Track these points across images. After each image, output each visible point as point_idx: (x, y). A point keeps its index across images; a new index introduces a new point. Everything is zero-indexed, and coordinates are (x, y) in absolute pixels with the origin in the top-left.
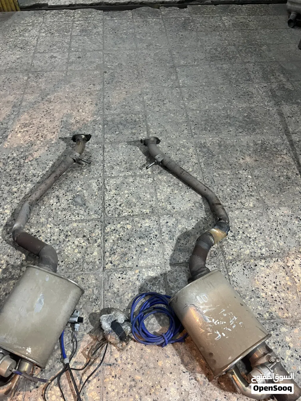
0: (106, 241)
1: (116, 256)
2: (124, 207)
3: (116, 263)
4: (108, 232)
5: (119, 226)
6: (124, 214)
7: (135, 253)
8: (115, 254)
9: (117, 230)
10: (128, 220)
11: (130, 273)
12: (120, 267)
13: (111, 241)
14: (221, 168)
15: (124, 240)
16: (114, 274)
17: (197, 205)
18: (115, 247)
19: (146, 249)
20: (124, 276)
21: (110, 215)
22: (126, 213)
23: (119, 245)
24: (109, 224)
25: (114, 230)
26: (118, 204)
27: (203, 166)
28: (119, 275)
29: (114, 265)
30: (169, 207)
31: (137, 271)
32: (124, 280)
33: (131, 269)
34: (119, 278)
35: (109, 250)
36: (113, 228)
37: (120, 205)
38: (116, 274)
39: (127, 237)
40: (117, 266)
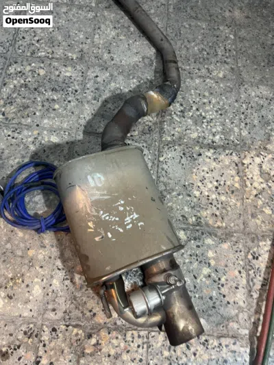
0: (5, 84)
1: (12, 107)
2: (43, 45)
3: (10, 116)
4: (11, 74)
5: (28, 68)
6: (39, 54)
7: (40, 108)
8: (12, 105)
9: (24, 74)
10: (43, 62)
11: (26, 132)
12: (14, 122)
13: (12, 86)
14: (196, 18)
15: (29, 89)
16: (3, 131)
17: (147, 61)
18: (14, 96)
19: (57, 106)
20: (16, 135)
21: (21, 51)
22: (43, 54)
23: (21, 93)
24: (16, 63)
25: (20, 72)
26: (37, 38)
27: (171, 10)
28: (10, 133)
29: (7, 119)
30: (106, 56)
31: (36, 132)
32: (14, 140)
33: (29, 127)
34: (9, 136)
35: (5, 97)
36: (19, 70)
37: (38, 41)
38: (5, 131)
39: (35, 86)
40: (10, 120)
